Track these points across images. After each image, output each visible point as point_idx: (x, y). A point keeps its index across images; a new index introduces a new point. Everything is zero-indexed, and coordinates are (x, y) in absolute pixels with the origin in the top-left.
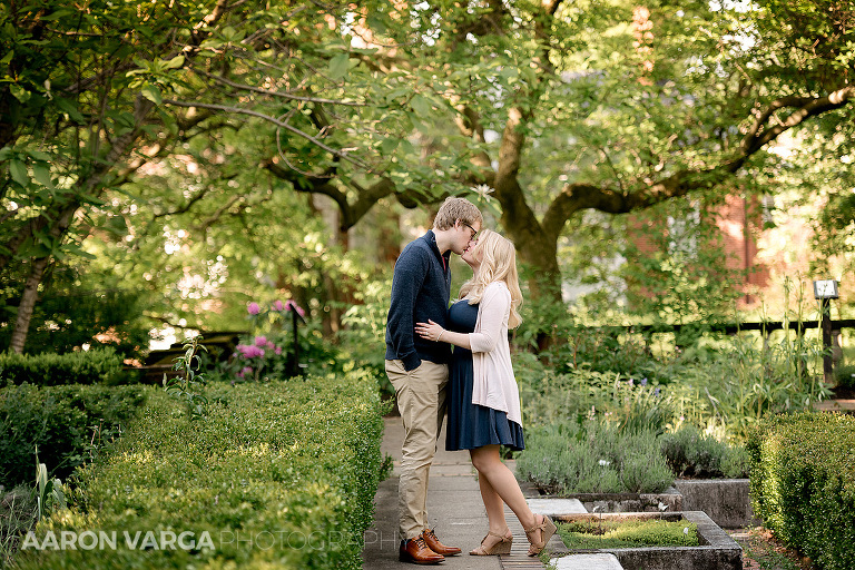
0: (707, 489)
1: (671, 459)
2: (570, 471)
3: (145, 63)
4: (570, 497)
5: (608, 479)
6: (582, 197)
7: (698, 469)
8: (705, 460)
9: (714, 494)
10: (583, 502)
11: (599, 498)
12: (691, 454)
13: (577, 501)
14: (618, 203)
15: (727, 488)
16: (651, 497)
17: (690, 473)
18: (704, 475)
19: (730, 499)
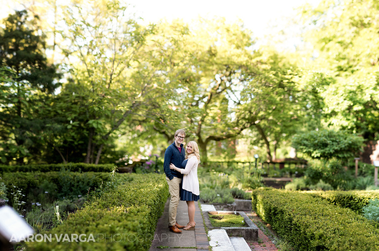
0: (241, 202)
1: (233, 194)
2: (211, 197)
3: (122, 103)
4: (211, 204)
5: (220, 200)
6: (212, 138)
7: (239, 197)
8: (240, 195)
9: (243, 203)
10: (214, 205)
11: (218, 205)
12: (237, 193)
13: (213, 206)
14: (218, 139)
15: (245, 202)
16: (229, 205)
17: (237, 197)
18: (240, 198)
19: (246, 204)
